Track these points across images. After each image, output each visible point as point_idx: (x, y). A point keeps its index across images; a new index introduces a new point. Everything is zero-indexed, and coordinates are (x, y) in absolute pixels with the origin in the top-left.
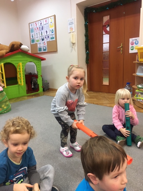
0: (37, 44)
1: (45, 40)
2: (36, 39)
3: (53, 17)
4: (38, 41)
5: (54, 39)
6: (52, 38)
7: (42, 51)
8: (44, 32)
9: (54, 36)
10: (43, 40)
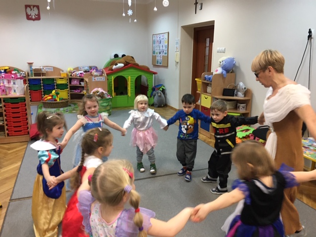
0: (156, 56)
1: (161, 55)
2: (156, 51)
3: (167, 34)
4: (157, 53)
5: (166, 55)
6: (165, 53)
7: (159, 64)
8: (161, 45)
9: (167, 52)
10: (160, 53)
